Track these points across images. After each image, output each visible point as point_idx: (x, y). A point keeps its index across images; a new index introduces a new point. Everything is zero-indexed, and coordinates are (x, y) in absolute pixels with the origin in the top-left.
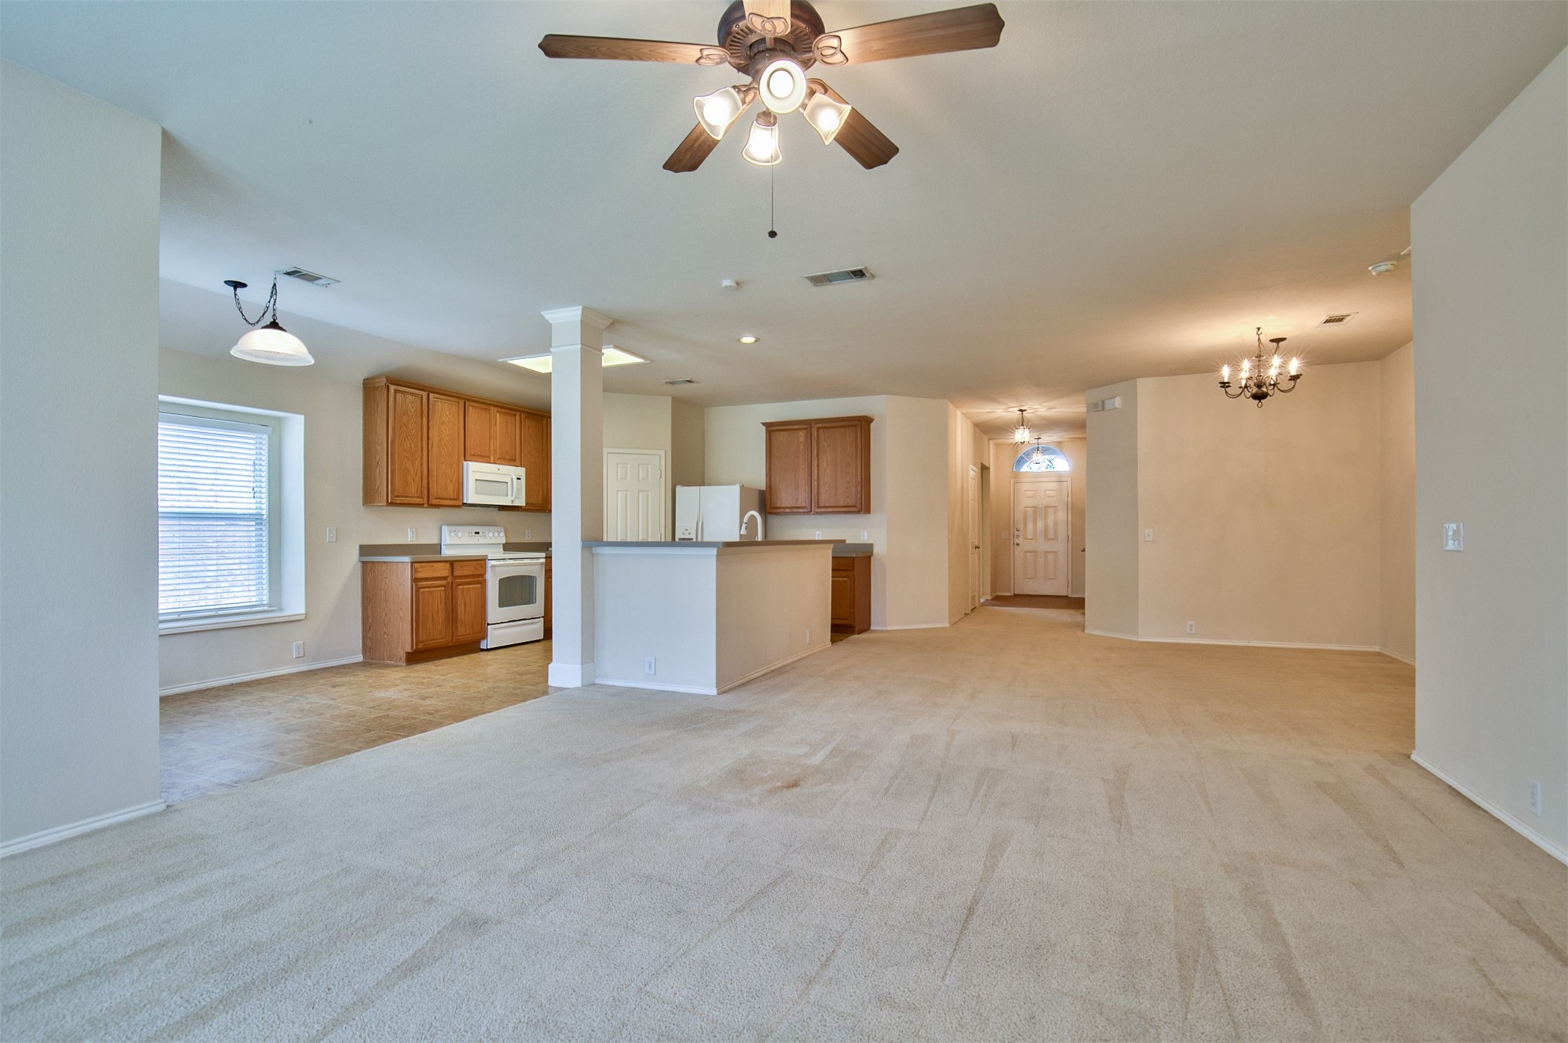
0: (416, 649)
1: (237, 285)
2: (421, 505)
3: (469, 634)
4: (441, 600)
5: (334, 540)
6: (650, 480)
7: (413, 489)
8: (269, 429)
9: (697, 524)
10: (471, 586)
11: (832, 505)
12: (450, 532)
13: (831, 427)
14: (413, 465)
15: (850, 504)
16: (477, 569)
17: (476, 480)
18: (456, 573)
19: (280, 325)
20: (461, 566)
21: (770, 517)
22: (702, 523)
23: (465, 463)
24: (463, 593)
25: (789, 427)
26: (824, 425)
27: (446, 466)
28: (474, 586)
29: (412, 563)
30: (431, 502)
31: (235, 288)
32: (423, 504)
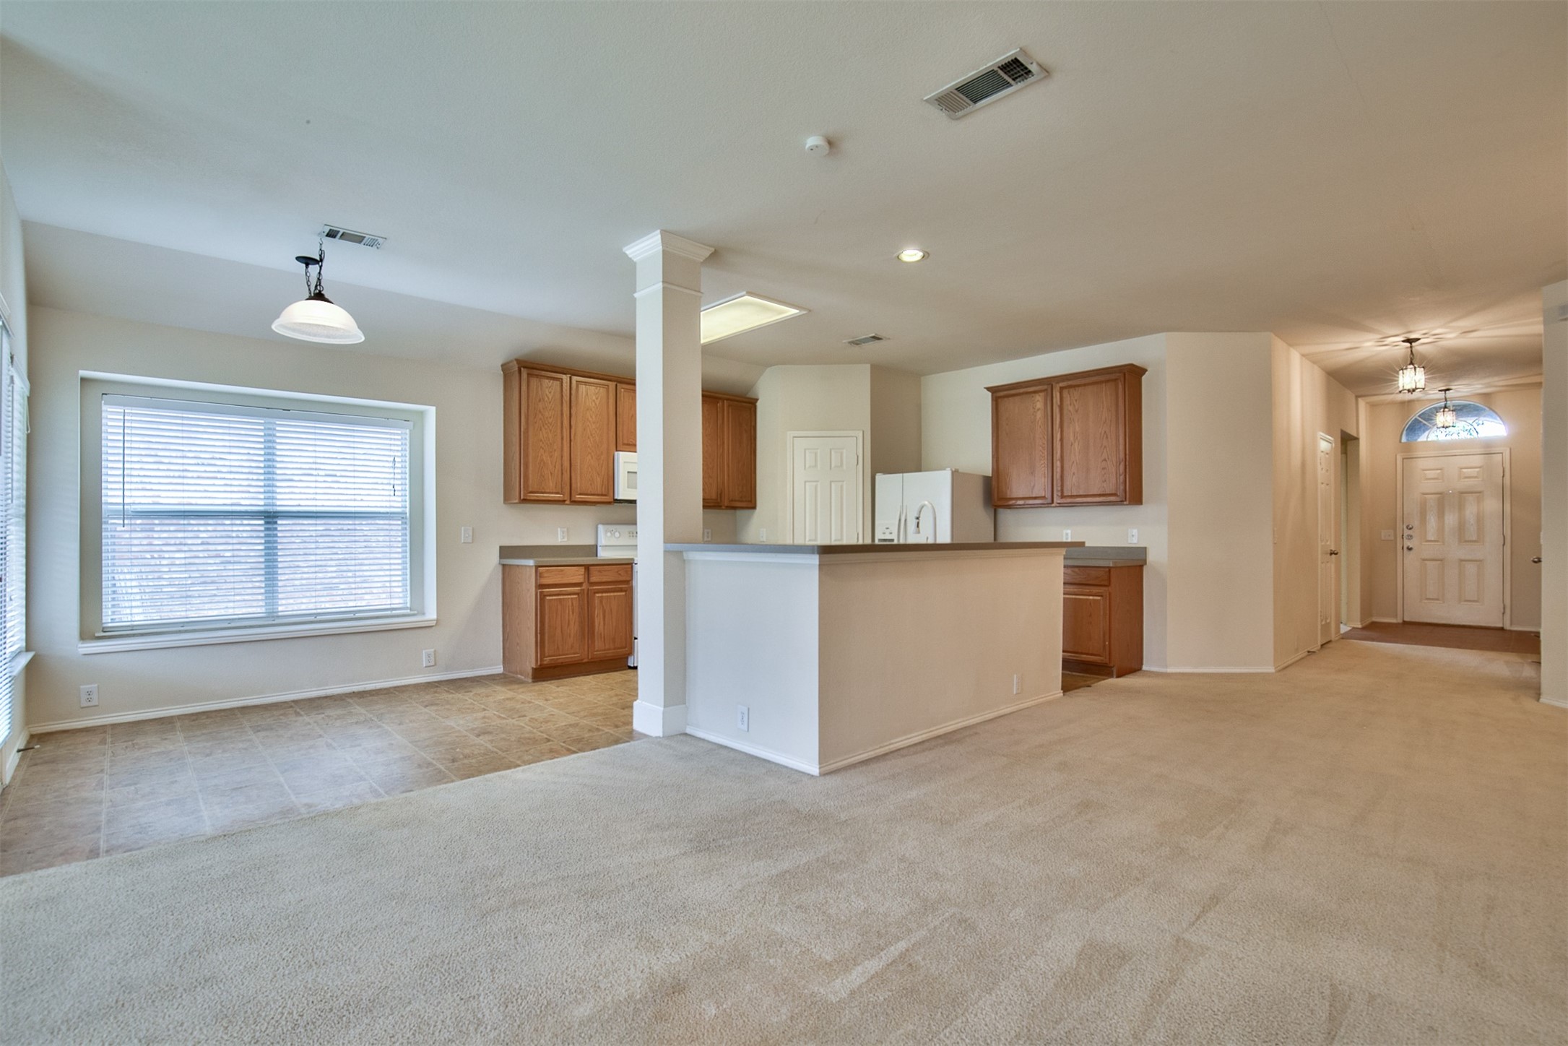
0: (541, 665)
1: (308, 261)
2: (562, 502)
3: (609, 649)
4: (573, 610)
5: (470, 540)
6: (844, 467)
7: (551, 484)
8: (411, 424)
9: (900, 520)
10: (612, 594)
11: (1081, 493)
12: (606, 532)
13: (1079, 386)
14: (551, 457)
15: (1108, 492)
16: (620, 574)
17: (628, 472)
18: (593, 579)
19: (326, 296)
20: (599, 571)
21: (1000, 511)
22: (906, 520)
23: (616, 453)
24: (601, 602)
25: (1022, 391)
26: (1070, 383)
27: (592, 458)
28: (616, 594)
29: (537, 567)
30: (573, 499)
31: (307, 265)
32: (564, 501)
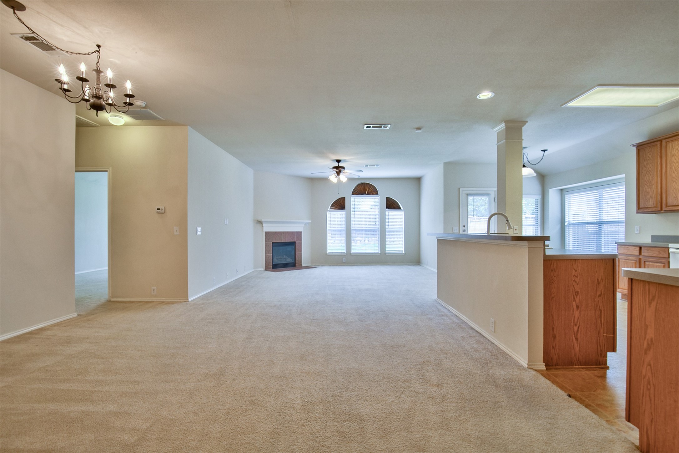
1: (544, 151)
7: (651, 203)
14: (651, 188)
16: (660, 253)
18: (644, 254)
20: (648, 250)
27: (676, 183)
30: (664, 210)
31: (544, 152)
32: (660, 211)
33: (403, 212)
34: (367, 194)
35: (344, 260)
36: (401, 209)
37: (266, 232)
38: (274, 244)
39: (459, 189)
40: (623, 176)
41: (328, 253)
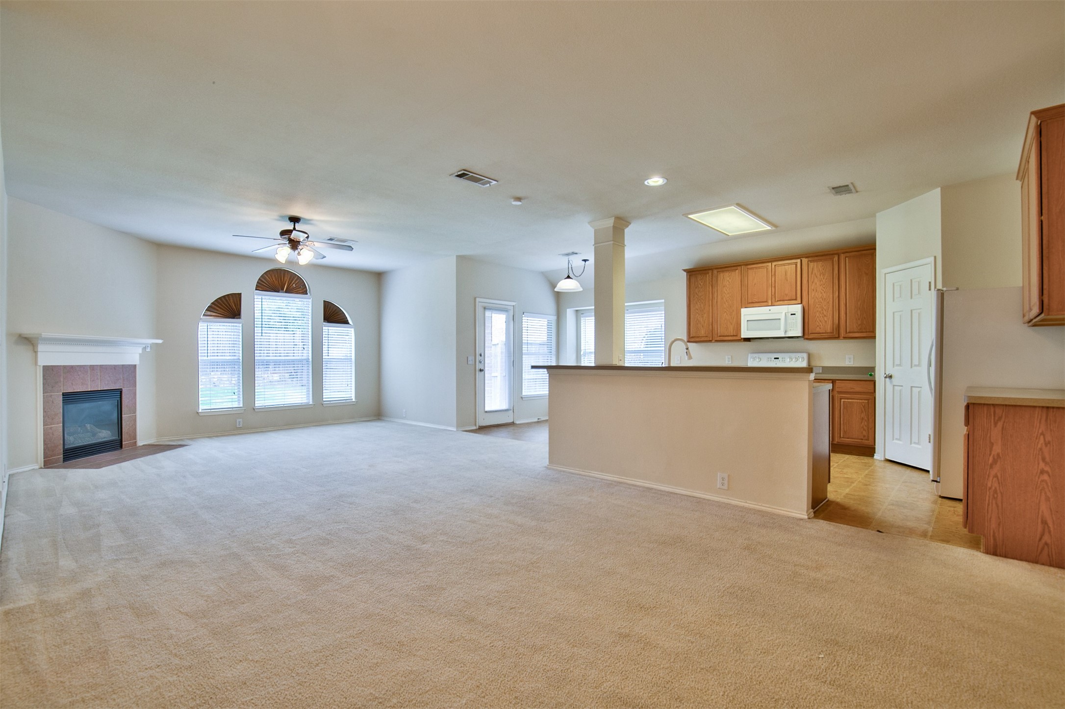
1: (585, 261)
2: (710, 341)
6: (922, 295)
7: (704, 332)
14: (702, 317)
17: (747, 321)
23: (743, 309)
27: (727, 314)
30: (715, 339)
33: (353, 330)
34: (286, 292)
35: (239, 422)
36: (348, 323)
37: (43, 366)
38: (69, 398)
39: (475, 299)
40: (663, 301)
41: (200, 411)
